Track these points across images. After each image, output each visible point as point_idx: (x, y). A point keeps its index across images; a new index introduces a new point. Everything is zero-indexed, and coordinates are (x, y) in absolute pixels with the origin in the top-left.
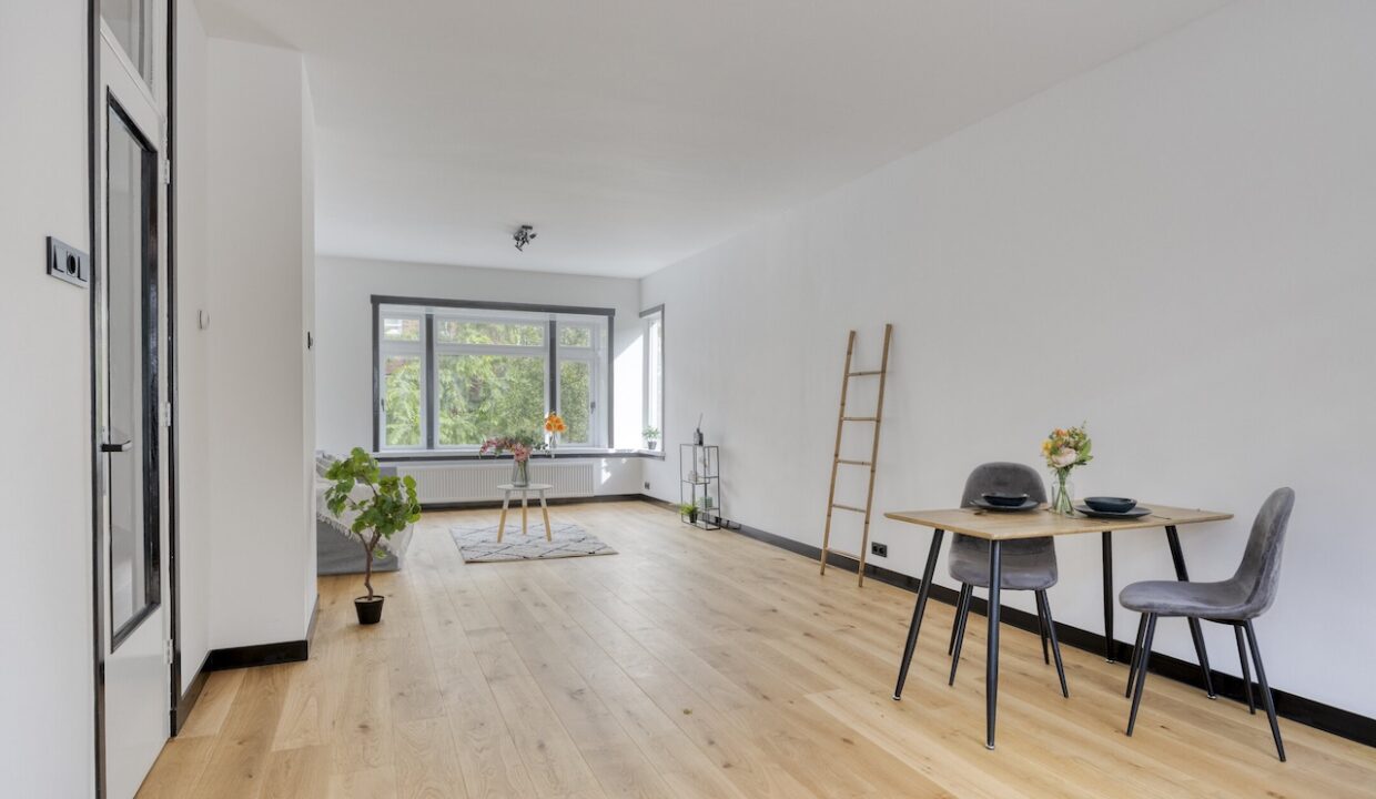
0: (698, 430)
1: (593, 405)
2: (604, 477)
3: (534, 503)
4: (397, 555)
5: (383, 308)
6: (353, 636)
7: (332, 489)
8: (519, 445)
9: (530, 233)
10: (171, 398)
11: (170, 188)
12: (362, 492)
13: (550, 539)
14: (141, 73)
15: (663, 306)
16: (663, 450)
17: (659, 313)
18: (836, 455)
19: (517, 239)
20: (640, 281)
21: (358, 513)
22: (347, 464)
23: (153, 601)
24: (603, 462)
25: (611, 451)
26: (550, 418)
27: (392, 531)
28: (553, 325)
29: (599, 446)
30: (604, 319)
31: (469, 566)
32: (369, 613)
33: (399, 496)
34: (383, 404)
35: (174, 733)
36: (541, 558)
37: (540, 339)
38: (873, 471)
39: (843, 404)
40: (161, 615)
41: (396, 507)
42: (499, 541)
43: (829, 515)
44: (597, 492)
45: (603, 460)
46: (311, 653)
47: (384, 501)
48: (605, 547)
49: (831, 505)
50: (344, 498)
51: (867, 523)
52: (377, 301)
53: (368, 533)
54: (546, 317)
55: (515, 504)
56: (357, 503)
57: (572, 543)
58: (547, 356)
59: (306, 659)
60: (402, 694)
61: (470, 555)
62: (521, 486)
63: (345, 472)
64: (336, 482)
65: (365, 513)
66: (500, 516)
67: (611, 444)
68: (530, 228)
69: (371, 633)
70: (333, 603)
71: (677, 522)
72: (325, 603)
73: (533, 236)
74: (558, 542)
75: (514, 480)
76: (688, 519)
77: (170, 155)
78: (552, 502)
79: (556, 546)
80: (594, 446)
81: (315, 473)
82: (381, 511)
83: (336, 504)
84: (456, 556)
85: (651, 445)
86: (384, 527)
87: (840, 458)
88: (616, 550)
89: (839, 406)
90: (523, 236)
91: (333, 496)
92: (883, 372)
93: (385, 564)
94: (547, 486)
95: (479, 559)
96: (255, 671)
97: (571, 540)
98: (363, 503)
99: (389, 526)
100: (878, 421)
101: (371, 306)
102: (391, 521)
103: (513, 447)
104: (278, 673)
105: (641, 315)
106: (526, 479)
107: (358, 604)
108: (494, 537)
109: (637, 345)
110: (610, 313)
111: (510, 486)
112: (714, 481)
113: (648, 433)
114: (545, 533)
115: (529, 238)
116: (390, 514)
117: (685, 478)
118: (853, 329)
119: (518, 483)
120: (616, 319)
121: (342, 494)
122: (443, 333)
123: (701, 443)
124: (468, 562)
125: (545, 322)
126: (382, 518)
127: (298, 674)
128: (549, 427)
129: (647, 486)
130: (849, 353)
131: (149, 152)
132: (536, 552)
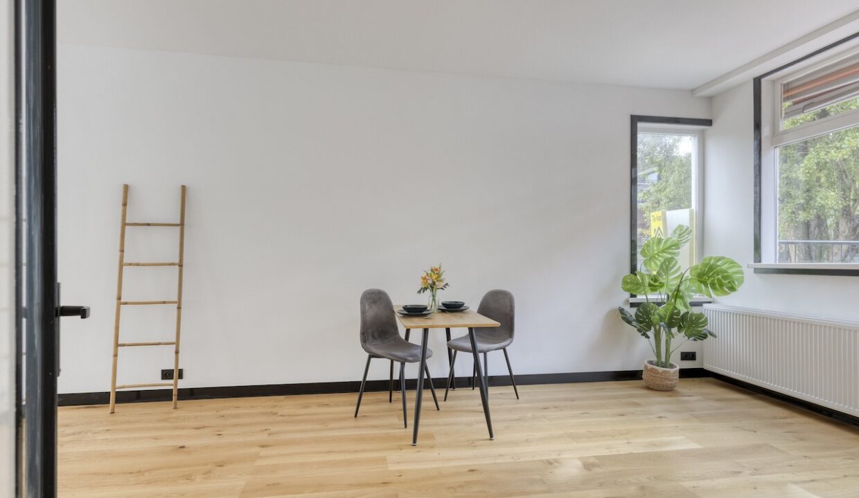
18: (119, 298)
38: (179, 308)
39: (122, 251)
43: (116, 355)
49: (117, 345)
51: (177, 352)
87: (122, 300)
89: (117, 253)
92: (182, 224)
100: (181, 265)
118: (127, 183)
130: (125, 204)
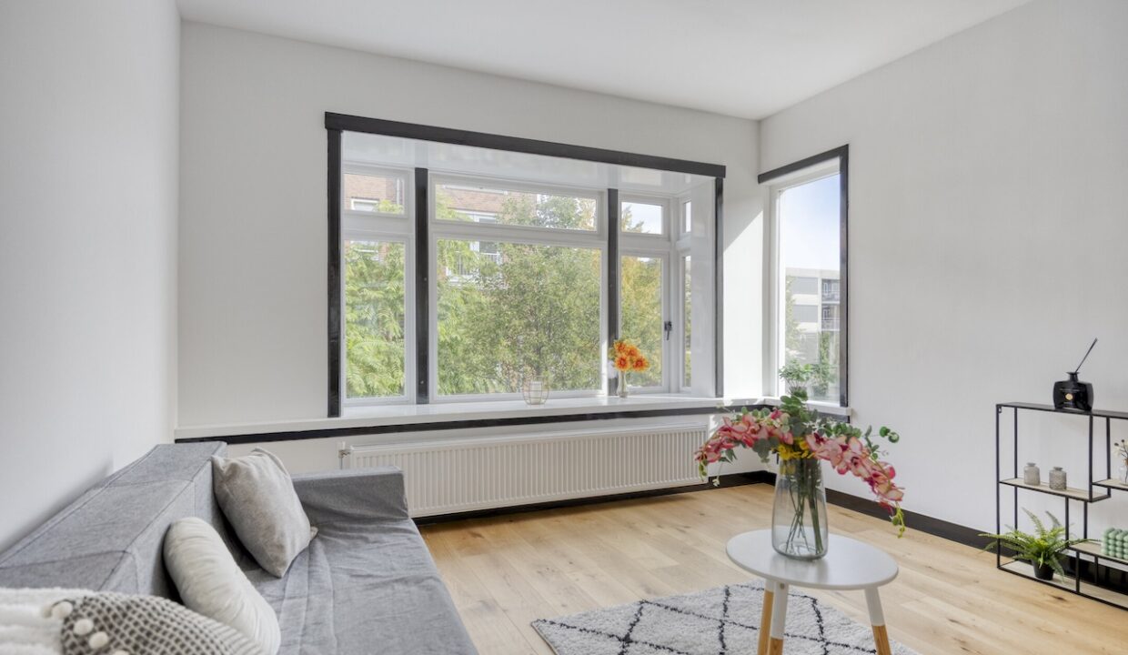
1: (667, 326)
15: (846, 147)
17: (836, 162)
20: (760, 123)
25: (723, 402)
28: (613, 196)
45: (712, 417)
67: (719, 391)
105: (762, 178)
110: (718, 172)
113: (792, 374)
120: (726, 183)
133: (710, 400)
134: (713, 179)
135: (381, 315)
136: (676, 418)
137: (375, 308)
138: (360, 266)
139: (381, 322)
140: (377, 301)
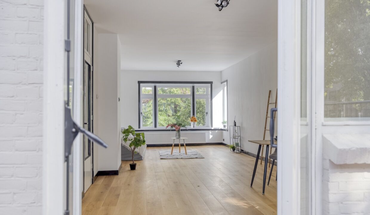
0: (235, 121)
1: (207, 113)
2: (210, 137)
3: (182, 145)
4: (142, 156)
5: (141, 84)
6: (129, 172)
7: (124, 136)
8: (177, 126)
9: (180, 62)
10: (92, 114)
11: (93, 72)
12: (131, 136)
13: (186, 154)
14: (88, 51)
15: (227, 80)
16: (227, 128)
17: (226, 83)
18: (265, 128)
19: (177, 64)
20: (221, 72)
21: (130, 142)
22: (127, 130)
23: (89, 154)
24: (210, 132)
25: (213, 128)
26: (192, 118)
27: (138, 146)
28: (193, 87)
29: (209, 127)
30: (209, 85)
31: (161, 160)
32: (133, 167)
33: (140, 138)
34: (141, 114)
35: (92, 183)
36: (182, 158)
37: (189, 92)
40: (90, 158)
41: (139, 140)
42: (172, 154)
44: (207, 142)
45: (210, 131)
46: (119, 174)
47: (136, 139)
48: (202, 156)
50: (127, 138)
52: (139, 83)
53: (133, 147)
54: (191, 85)
55: (177, 145)
56: (130, 139)
57: (193, 155)
58: (192, 97)
59: (118, 174)
60: (137, 181)
61: (161, 157)
62: (178, 138)
63: (127, 132)
64: (124, 135)
65: (132, 142)
66: (171, 149)
67: (212, 126)
68: (181, 61)
69: (133, 171)
70: (125, 166)
71: (229, 150)
72: (123, 166)
73: (181, 63)
74: (188, 155)
75: (176, 136)
76: (232, 150)
77: (93, 66)
78: (188, 145)
79: (187, 156)
80: (207, 127)
81: (121, 133)
82: (136, 141)
83: (125, 140)
84: (159, 157)
85: (224, 126)
86: (136, 145)
87: (266, 129)
88: (204, 157)
89: (266, 113)
90: (179, 63)
91: (124, 137)
92: (276, 103)
93: (139, 158)
94: (185, 138)
95: (164, 158)
96: (107, 176)
97: (192, 154)
98: (132, 139)
99: (137, 145)
100: (274, 117)
101: (138, 84)
102: (138, 144)
103: (175, 126)
104: (112, 177)
105: (222, 83)
106: (179, 136)
107: (130, 165)
108: (170, 153)
109: (221, 93)
110: (211, 83)
111: (175, 138)
112: (239, 137)
113: (223, 123)
114: (185, 153)
115: (180, 64)
116: (138, 142)
117: (231, 137)
118: (270, 90)
119: (177, 137)
120: (213, 85)
121: (126, 137)
122: (159, 92)
123: (235, 125)
124: (161, 159)
125: (191, 87)
126: (136, 143)
127: (116, 177)
128: (192, 121)
129: (224, 140)
130: (269, 97)
131: (89, 66)
132: (181, 157)
133: (210, 128)
134: (210, 84)
135: (166, 108)
136: (203, 131)
137: (164, 106)
138: (160, 92)
139: (166, 111)
140: (164, 104)
